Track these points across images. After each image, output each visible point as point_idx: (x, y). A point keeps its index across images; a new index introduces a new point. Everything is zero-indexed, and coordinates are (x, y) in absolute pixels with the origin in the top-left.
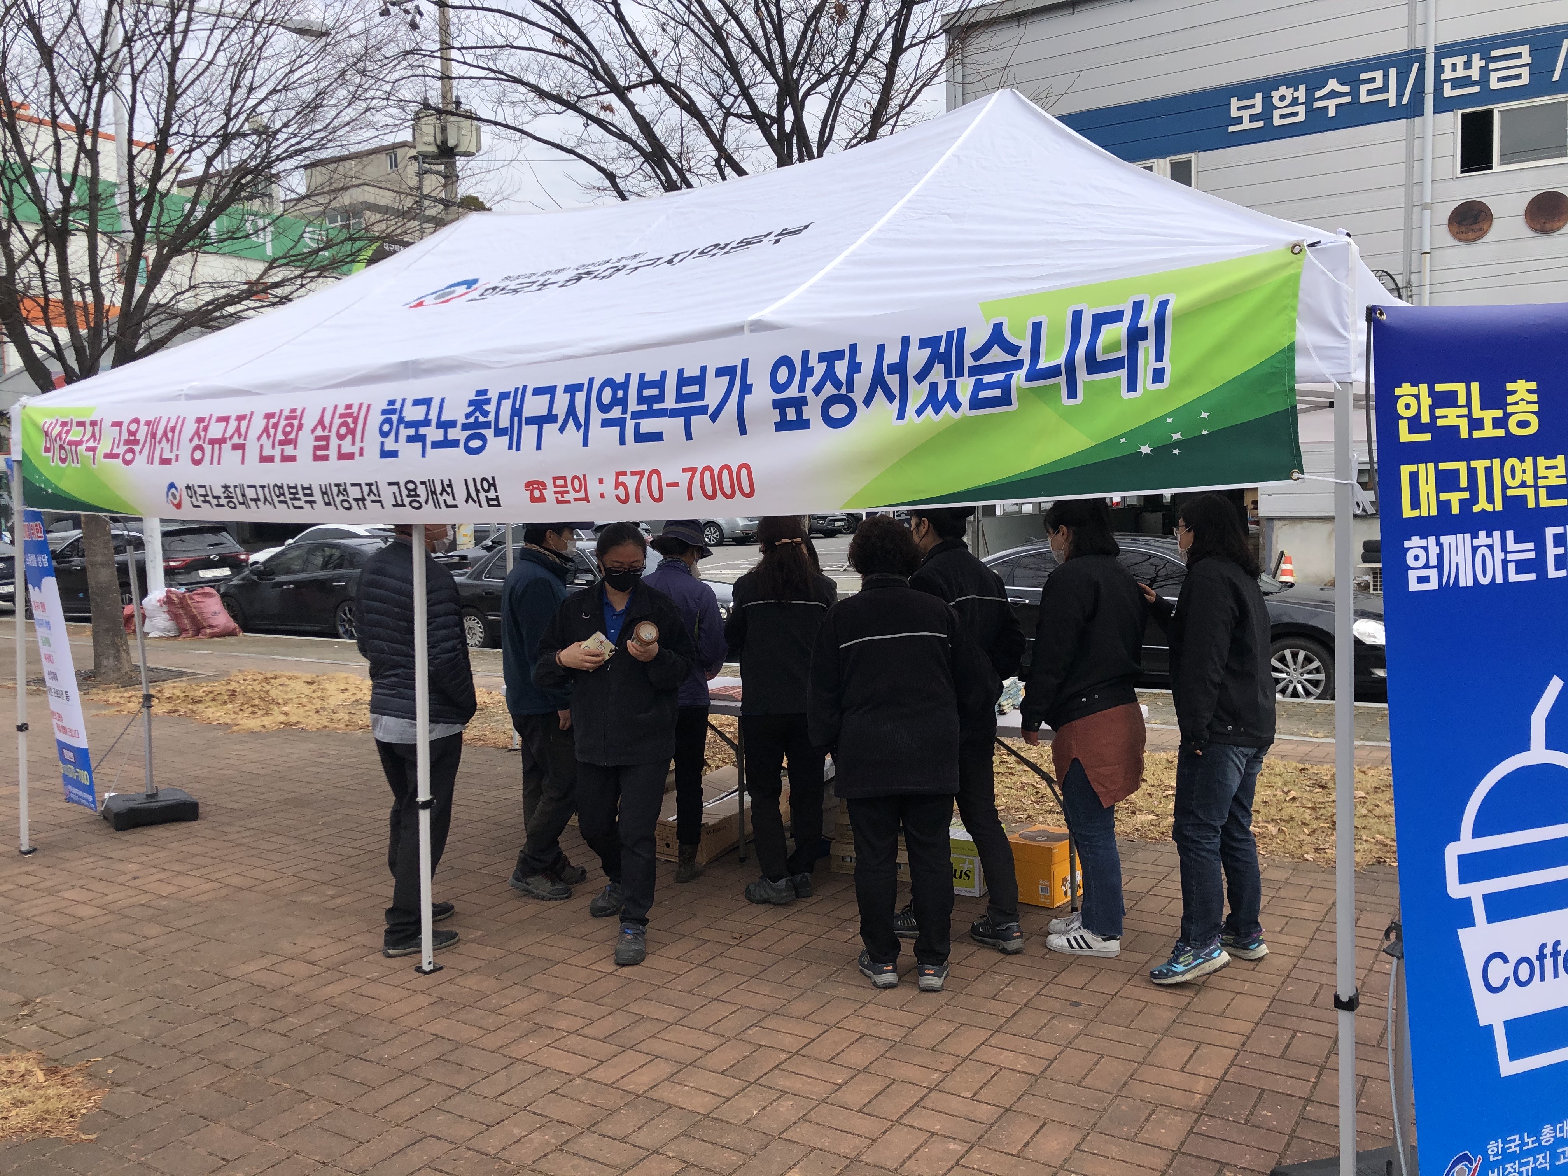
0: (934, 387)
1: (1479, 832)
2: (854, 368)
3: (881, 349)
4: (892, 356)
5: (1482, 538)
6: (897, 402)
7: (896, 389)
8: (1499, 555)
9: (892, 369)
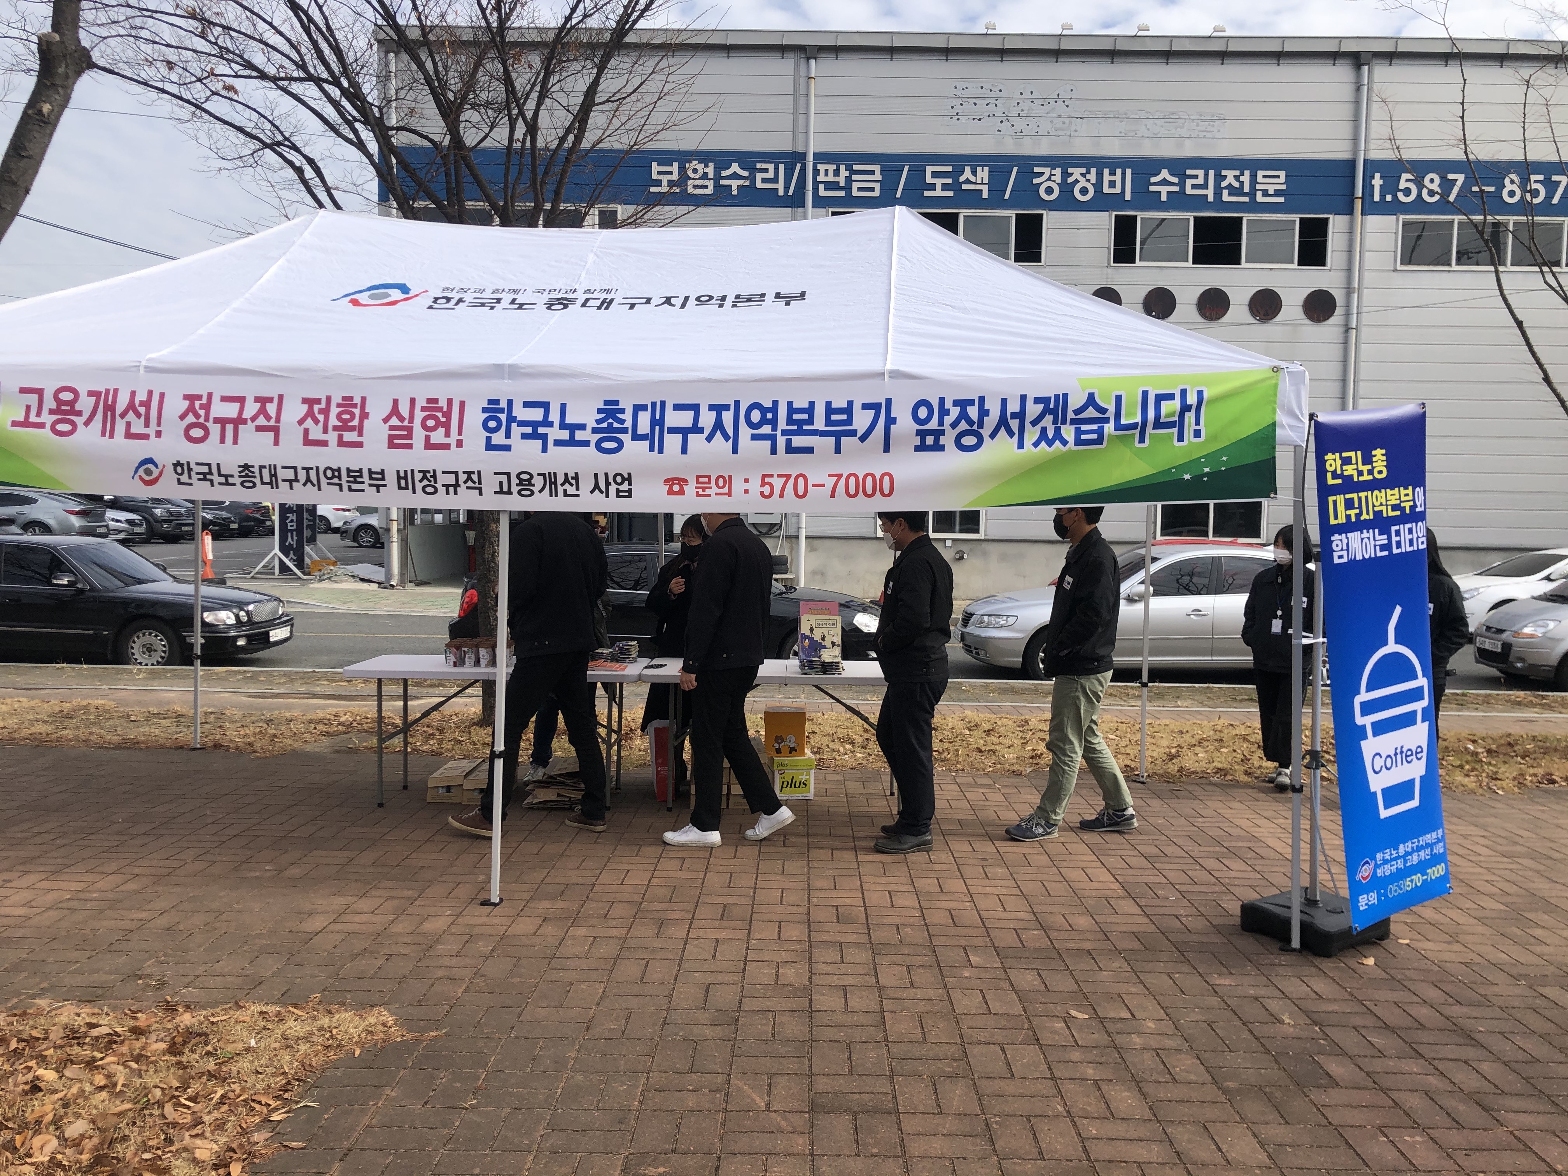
0: (1044, 430)
1: (1368, 690)
2: (984, 413)
3: (1004, 402)
4: (1013, 407)
5: (1365, 534)
6: (1016, 437)
7: (1015, 429)
8: (1373, 542)
9: (1014, 415)
